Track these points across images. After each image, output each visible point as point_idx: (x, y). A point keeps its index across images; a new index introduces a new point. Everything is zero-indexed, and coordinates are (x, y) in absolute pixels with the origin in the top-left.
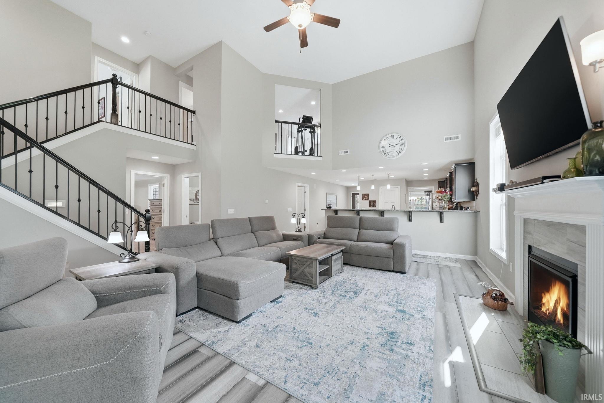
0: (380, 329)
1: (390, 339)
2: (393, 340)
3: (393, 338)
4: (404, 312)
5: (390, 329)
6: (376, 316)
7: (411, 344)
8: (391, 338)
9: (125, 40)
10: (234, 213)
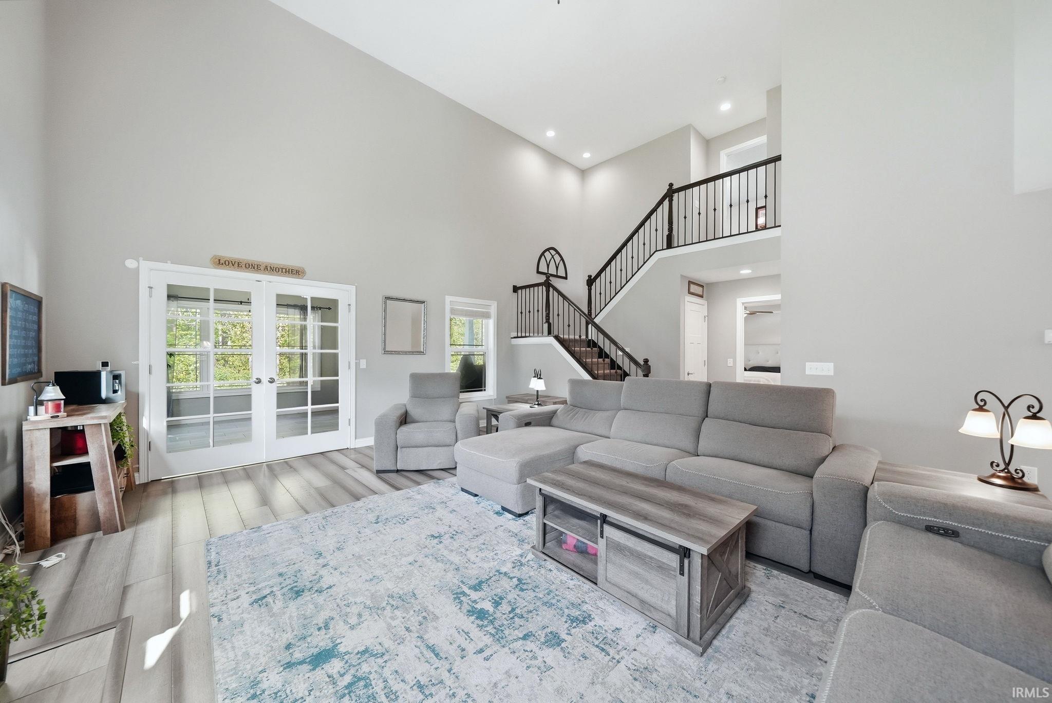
0: (325, 587)
1: (295, 584)
2: (289, 587)
3: (292, 589)
4: (318, 660)
5: (309, 598)
6: (358, 600)
7: (256, 601)
8: (296, 587)
9: (725, 107)
10: (832, 373)
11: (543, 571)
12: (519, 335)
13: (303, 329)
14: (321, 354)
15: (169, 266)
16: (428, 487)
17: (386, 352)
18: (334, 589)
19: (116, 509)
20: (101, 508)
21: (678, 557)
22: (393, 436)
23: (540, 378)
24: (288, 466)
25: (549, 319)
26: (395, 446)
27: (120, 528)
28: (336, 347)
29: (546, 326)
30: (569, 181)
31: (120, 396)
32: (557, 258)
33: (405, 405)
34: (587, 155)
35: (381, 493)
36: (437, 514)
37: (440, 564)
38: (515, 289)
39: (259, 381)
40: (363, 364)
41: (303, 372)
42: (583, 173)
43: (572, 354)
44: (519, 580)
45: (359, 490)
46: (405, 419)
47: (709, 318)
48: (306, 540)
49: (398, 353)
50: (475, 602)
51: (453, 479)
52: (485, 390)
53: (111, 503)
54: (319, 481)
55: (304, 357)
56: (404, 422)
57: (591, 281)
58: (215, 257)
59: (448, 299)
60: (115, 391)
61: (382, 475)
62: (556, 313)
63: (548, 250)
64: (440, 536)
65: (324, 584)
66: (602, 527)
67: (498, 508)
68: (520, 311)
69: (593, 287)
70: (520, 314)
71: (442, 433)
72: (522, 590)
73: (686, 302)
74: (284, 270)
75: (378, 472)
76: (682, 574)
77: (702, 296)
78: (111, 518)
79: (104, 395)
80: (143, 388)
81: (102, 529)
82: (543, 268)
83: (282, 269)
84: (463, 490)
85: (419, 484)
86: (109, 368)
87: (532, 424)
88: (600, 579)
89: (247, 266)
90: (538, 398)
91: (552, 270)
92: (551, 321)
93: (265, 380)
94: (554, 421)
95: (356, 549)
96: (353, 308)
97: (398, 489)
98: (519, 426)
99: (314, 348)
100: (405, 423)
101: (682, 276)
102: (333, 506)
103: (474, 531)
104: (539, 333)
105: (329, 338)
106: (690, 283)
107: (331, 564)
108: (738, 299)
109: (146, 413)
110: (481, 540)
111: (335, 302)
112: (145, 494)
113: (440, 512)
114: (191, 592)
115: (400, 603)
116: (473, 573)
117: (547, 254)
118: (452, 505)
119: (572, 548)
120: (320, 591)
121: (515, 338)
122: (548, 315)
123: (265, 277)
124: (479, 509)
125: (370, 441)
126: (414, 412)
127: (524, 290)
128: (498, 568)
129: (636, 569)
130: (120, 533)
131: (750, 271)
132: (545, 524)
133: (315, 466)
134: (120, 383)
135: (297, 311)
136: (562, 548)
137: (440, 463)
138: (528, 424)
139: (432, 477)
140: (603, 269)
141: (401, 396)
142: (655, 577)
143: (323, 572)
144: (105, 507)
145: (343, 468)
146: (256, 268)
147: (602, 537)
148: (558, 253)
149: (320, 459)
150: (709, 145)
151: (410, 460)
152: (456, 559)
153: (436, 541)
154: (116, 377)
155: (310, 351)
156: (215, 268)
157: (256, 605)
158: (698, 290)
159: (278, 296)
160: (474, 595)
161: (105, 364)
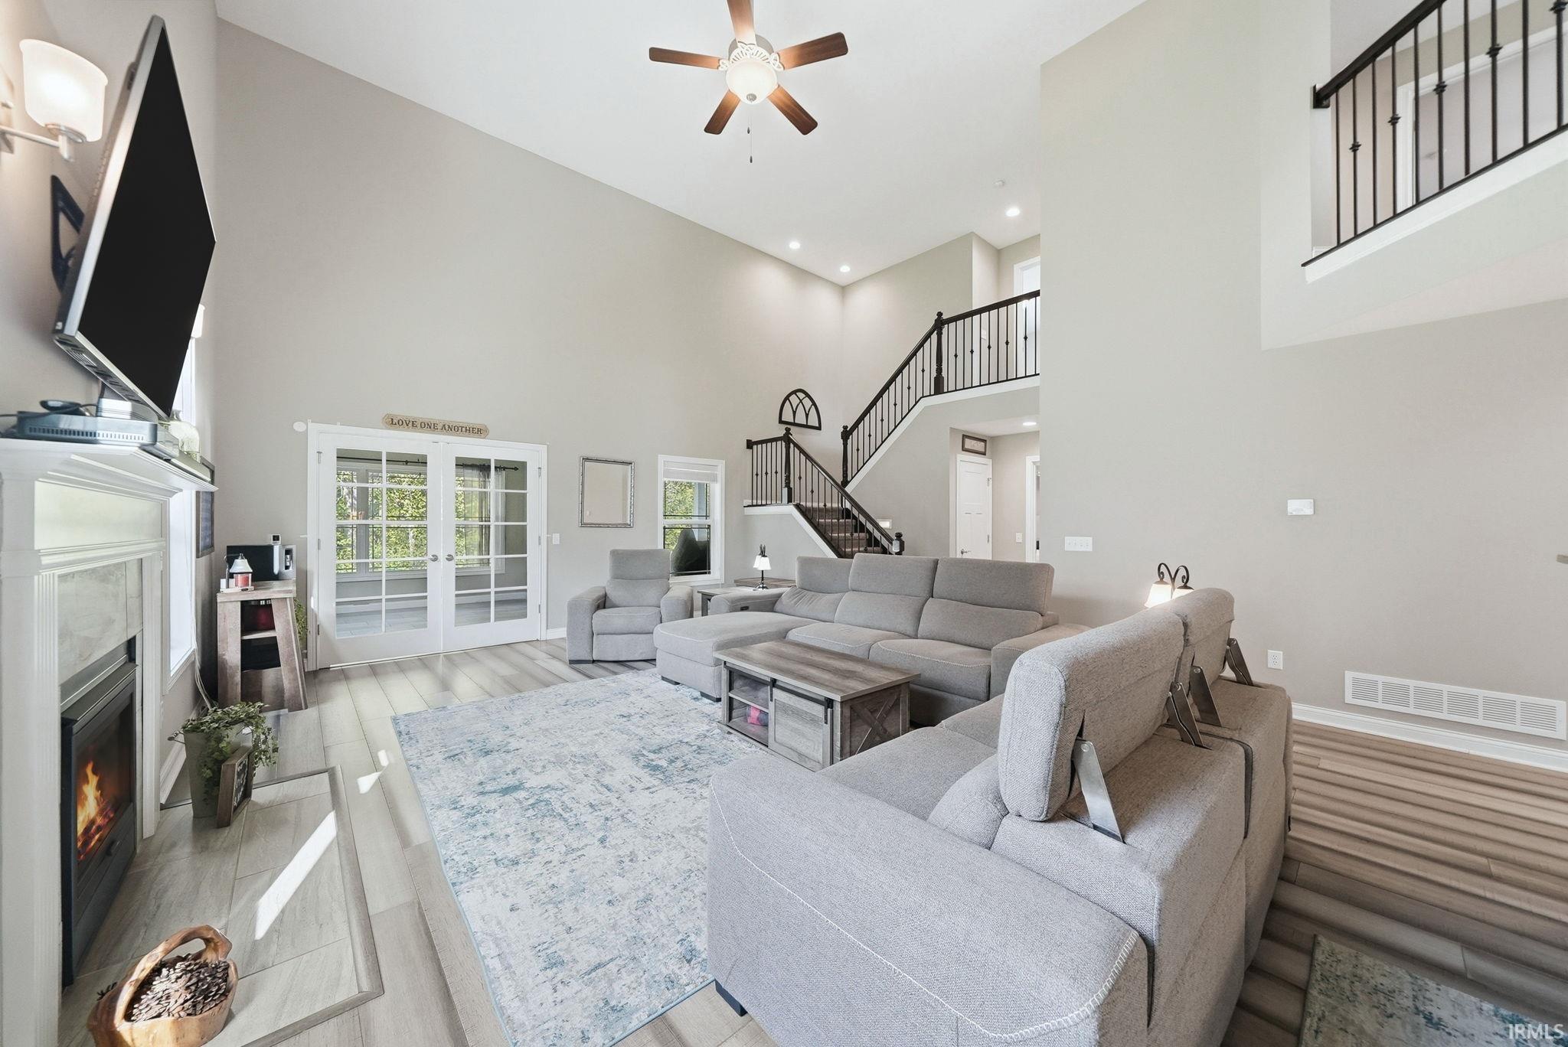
0: (513, 749)
1: (484, 747)
2: (479, 749)
3: (481, 750)
4: (506, 791)
5: (497, 756)
6: (543, 758)
7: (449, 757)
8: (485, 749)
9: (1013, 212)
10: (1090, 549)
11: (725, 741)
12: (755, 503)
13: (483, 497)
14: (506, 526)
15: (338, 428)
16: (627, 677)
17: (584, 525)
18: (521, 751)
19: (300, 686)
20: (287, 684)
21: (823, 707)
22: (588, 620)
23: (764, 556)
24: (469, 656)
25: (789, 483)
26: (591, 633)
27: (303, 707)
28: (525, 520)
29: (785, 490)
30: (823, 300)
31: (291, 573)
32: (807, 403)
33: (604, 588)
34: (845, 269)
35: (574, 681)
36: (630, 699)
37: (625, 736)
38: (750, 445)
39: (435, 559)
40: (556, 538)
41: (483, 547)
42: (843, 290)
43: (816, 527)
44: (698, 747)
45: (549, 678)
46: (603, 603)
47: (995, 480)
48: (493, 717)
49: (599, 526)
50: (652, 760)
51: (654, 670)
52: (709, 573)
53: (296, 679)
54: (505, 670)
55: (485, 531)
56: (602, 606)
57: (846, 434)
58: (388, 415)
59: (662, 458)
60: (287, 568)
61: (577, 666)
62: (797, 476)
63: (794, 392)
64: (629, 716)
65: (511, 747)
66: (771, 691)
67: (697, 694)
68: (755, 473)
69: (849, 441)
70: (755, 477)
71: (641, 617)
72: (699, 753)
73: (958, 461)
74: (464, 429)
75: (572, 662)
76: (826, 723)
77: (984, 454)
78: (295, 696)
79: (276, 571)
80: (312, 566)
81: (286, 705)
82: (788, 416)
83: (462, 427)
84: (663, 679)
85: (616, 673)
86: (279, 542)
87: (750, 608)
88: (771, 741)
89: (423, 425)
90: (763, 580)
91: (801, 418)
92: (792, 486)
93: (442, 557)
94: (778, 606)
95: (544, 724)
96: (544, 472)
97: (591, 677)
98: (733, 609)
99: (497, 519)
100: (604, 608)
101: (953, 430)
102: (520, 691)
103: (666, 712)
104: (777, 500)
105: (516, 507)
106: (965, 437)
107: (518, 734)
108: (1027, 457)
109: (315, 591)
110: (671, 719)
111: (524, 465)
112: (317, 680)
113: (634, 697)
114: (386, 751)
115: (582, 760)
116: (656, 742)
117: (793, 398)
118: (646, 692)
119: (755, 721)
120: (508, 752)
121: (749, 506)
122: (788, 478)
123: (444, 438)
124: (678, 694)
125: (561, 632)
126: (614, 595)
127: (760, 446)
128: (681, 739)
129: (796, 725)
130: (304, 711)
131: (1035, 423)
132: (730, 698)
133: (501, 658)
134: (291, 558)
135: (476, 472)
136: (747, 721)
137: (641, 653)
138: (744, 609)
139: (633, 668)
140: (861, 418)
141: (599, 578)
142: (808, 729)
143: (511, 740)
144: (290, 683)
145: (532, 659)
146: (432, 427)
147: (771, 700)
148: (807, 395)
149: (505, 650)
150: (1001, 257)
151: (606, 648)
152: (642, 732)
153: (625, 719)
154: (288, 552)
155: (493, 523)
156: (389, 429)
157: (448, 760)
158: (979, 446)
159: (457, 458)
160: (652, 756)
161: (276, 538)
